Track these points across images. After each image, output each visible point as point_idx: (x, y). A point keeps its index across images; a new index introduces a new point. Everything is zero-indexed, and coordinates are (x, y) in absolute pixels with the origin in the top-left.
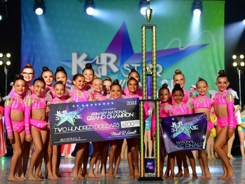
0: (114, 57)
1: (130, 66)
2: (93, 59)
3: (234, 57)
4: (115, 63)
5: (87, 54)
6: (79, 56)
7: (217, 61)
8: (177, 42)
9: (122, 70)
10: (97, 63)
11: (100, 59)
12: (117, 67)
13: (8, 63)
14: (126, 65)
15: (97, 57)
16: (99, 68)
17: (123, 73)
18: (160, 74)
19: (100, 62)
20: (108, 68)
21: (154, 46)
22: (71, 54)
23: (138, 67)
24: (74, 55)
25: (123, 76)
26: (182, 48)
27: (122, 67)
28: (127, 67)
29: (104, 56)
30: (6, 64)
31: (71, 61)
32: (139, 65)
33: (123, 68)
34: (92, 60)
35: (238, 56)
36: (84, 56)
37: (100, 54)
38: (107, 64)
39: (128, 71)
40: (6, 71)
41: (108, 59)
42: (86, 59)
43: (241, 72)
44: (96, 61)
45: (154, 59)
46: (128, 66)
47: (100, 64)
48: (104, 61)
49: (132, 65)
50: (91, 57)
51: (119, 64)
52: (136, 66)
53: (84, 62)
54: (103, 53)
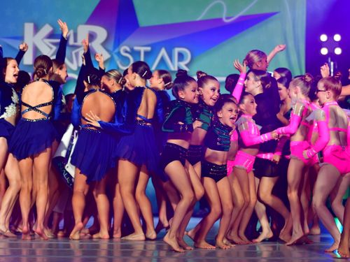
0: (101, 33)
1: (132, 49)
3: (324, 38)
4: (104, 44)
5: (51, 25)
6: (36, 29)
7: (291, 44)
8: (219, 7)
9: (116, 57)
10: (71, 42)
11: (75, 35)
12: (108, 50)
14: (124, 48)
15: (72, 32)
16: (74, 52)
17: (118, 63)
18: (187, 65)
19: (75, 40)
22: (24, 26)
23: (146, 53)
24: (29, 27)
26: (228, 18)
27: (116, 51)
28: (126, 52)
29: (84, 31)
31: (21, 38)
32: (149, 49)
33: (119, 54)
35: (330, 36)
36: (47, 29)
37: (77, 26)
39: (128, 59)
41: (92, 37)
42: (51, 36)
43: (334, 65)
46: (128, 49)
47: (76, 44)
49: (136, 48)
51: (111, 46)
52: (142, 49)
53: (48, 41)
54: (82, 24)
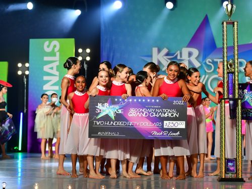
0: (195, 52)
1: (213, 61)
2: (175, 54)
4: (197, 58)
5: (167, 48)
6: (159, 51)
9: (204, 65)
10: (179, 57)
11: (181, 54)
12: (199, 62)
13: (88, 59)
14: (208, 60)
15: (179, 52)
17: (205, 68)
19: (181, 56)
20: (190, 62)
21: (236, 40)
22: (152, 49)
24: (155, 50)
25: (205, 71)
27: (204, 62)
28: (210, 62)
29: (185, 51)
30: (85, 60)
31: (151, 56)
33: (205, 63)
34: (173, 55)
36: (165, 51)
37: (182, 48)
38: (189, 59)
39: (211, 66)
40: (85, 66)
41: (190, 54)
42: (167, 54)
44: (177, 55)
45: (236, 52)
46: (211, 61)
47: (183, 58)
48: (185, 56)
49: (215, 60)
50: (172, 52)
51: (201, 59)
52: (219, 60)
53: (165, 57)
54: (184, 47)
